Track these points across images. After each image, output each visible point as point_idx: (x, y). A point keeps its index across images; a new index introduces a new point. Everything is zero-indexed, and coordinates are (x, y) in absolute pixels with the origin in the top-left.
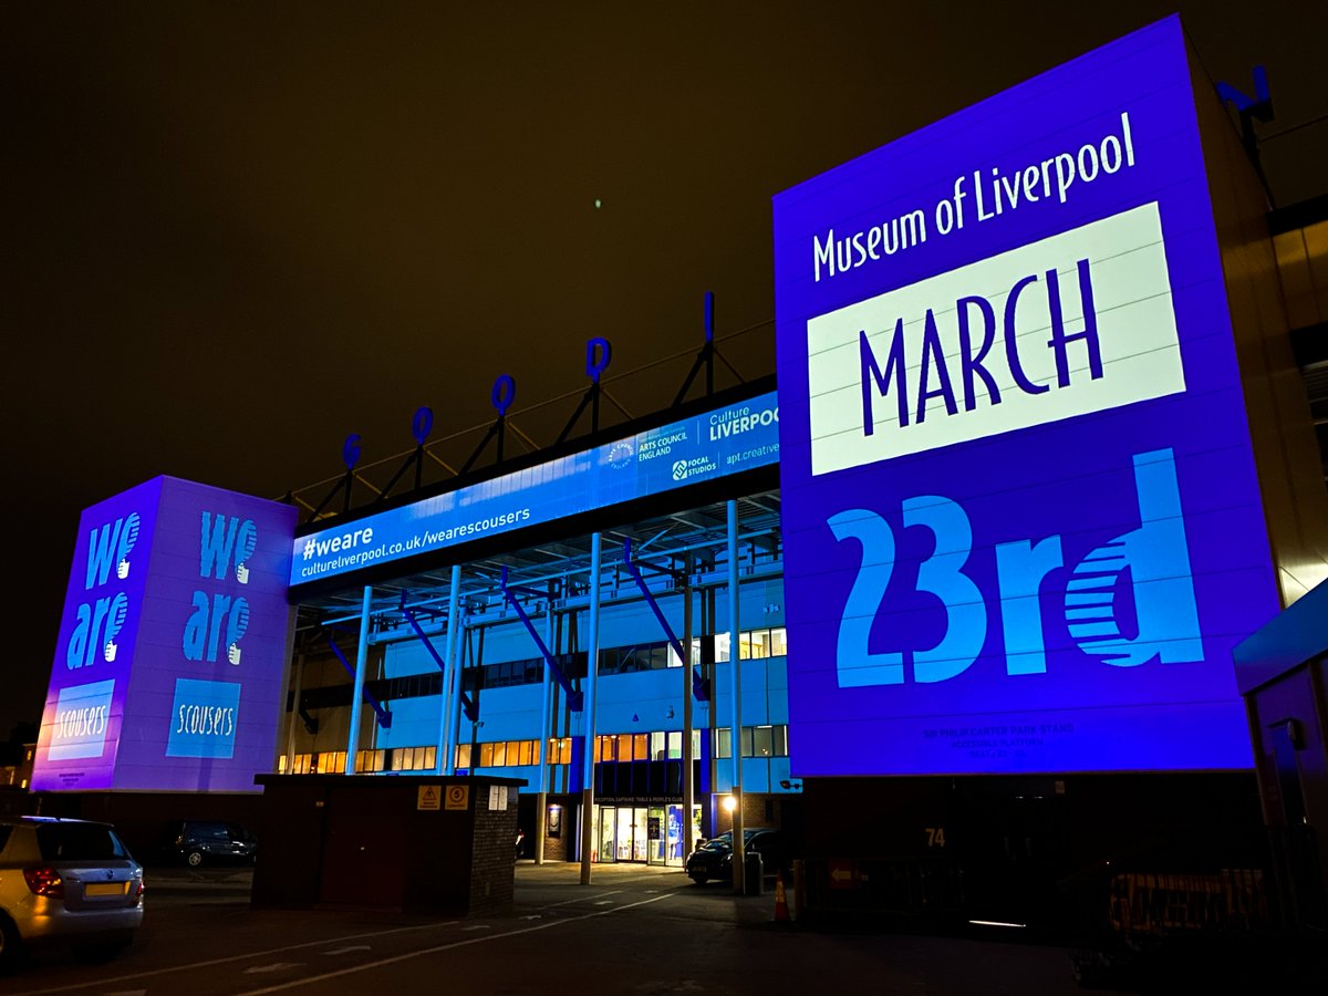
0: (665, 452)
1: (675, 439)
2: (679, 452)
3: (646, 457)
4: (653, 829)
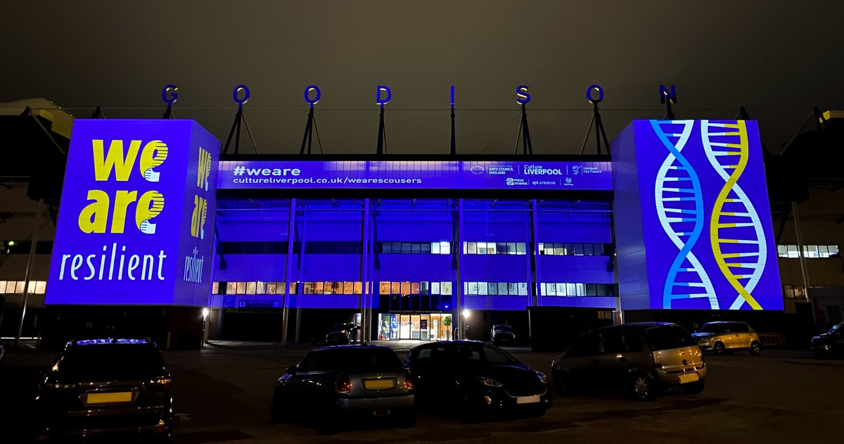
0: (503, 173)
1: (508, 169)
2: (509, 174)
3: (493, 173)
4: (423, 324)
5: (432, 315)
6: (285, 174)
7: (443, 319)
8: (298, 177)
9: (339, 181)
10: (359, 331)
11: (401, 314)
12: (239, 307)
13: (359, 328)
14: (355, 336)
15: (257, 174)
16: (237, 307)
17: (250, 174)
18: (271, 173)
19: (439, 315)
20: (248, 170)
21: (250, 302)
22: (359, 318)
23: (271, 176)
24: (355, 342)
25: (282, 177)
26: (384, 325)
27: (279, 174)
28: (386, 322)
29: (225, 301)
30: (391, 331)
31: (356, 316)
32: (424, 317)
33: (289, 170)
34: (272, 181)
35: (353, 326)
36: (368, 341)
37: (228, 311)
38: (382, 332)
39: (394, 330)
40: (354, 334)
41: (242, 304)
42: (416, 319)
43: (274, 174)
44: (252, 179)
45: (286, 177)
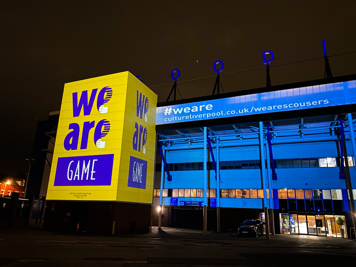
4: (319, 223)
5: (326, 216)
6: (201, 110)
7: (337, 219)
8: (211, 112)
9: (246, 111)
10: (264, 226)
11: (298, 214)
12: (180, 206)
13: (264, 223)
14: (262, 230)
15: (180, 112)
16: (179, 205)
17: (176, 113)
18: (190, 111)
19: (332, 216)
20: (174, 110)
21: (187, 203)
22: (264, 216)
23: (191, 113)
24: (262, 234)
25: (199, 113)
26: (284, 222)
27: (197, 110)
28: (286, 220)
29: (171, 201)
30: (291, 227)
31: (261, 215)
32: (319, 217)
33: (204, 106)
34: (192, 117)
35: (259, 222)
36: (273, 234)
37: (174, 208)
38: (283, 227)
39: (293, 226)
40: (261, 228)
41: (182, 204)
42: (312, 218)
43: (192, 111)
44: (177, 117)
45: (202, 113)
